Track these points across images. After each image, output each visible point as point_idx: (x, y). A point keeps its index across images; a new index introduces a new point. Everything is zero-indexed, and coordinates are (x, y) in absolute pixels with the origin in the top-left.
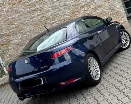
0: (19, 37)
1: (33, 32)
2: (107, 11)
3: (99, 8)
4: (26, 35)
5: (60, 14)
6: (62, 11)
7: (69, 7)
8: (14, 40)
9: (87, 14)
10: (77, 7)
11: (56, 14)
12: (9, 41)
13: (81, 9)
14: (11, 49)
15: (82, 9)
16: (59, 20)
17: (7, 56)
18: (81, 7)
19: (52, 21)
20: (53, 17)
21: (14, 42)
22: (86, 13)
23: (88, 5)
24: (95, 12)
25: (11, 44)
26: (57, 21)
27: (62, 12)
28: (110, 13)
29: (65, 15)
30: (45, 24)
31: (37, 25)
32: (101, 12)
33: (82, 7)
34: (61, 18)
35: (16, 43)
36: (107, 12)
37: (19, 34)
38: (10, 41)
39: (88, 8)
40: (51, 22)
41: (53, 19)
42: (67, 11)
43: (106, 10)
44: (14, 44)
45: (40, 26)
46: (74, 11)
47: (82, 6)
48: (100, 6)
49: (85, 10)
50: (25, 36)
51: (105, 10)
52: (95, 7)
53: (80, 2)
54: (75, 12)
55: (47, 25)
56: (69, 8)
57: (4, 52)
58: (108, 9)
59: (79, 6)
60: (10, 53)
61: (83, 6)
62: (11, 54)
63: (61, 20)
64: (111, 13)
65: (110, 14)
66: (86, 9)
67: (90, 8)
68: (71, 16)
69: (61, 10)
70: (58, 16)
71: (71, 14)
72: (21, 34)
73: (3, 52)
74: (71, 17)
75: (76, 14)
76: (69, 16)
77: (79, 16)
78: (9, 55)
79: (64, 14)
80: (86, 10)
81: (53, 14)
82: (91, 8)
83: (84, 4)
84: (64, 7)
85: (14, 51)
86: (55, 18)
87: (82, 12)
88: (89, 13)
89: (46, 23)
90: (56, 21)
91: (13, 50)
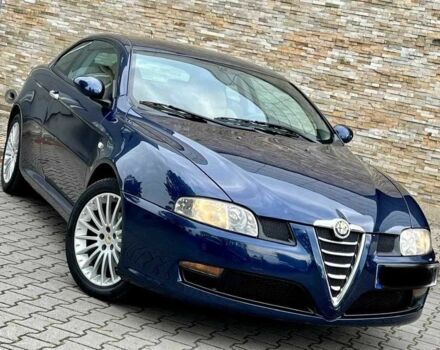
0: (78, 19)
1: (128, 26)
2: (425, 114)
3: (400, 86)
4: (102, 25)
5: (247, 20)
6: (262, 14)
7: (294, 13)
8: (57, 15)
9: (342, 78)
10: (322, 31)
11: (237, 12)
12: (43, 13)
13: (330, 49)
14: (31, 40)
15: (336, 53)
16: (233, 41)
17: (11, 58)
18: (335, 41)
19: (209, 29)
20: (221, 17)
21: (54, 22)
22: (338, 73)
23: (367, 49)
24: (375, 92)
25: (42, 24)
26: (224, 40)
27: (260, 20)
28: (428, 130)
29: (263, 33)
30: (180, 24)
31: (152, 11)
32: (401, 105)
33: (339, 44)
34: (244, 39)
35: (59, 31)
36: (423, 119)
37: (83, 8)
38: (47, 13)
39: (359, 62)
40: (204, 31)
41: (213, 24)
42: (279, 26)
43: (423, 109)
44: (50, 29)
45: (160, 23)
46: (303, 40)
47: (342, 41)
48: (409, 81)
49: (342, 62)
50: (97, 25)
51: (417, 106)
52: (387, 70)
53: (343, 20)
54: (306, 45)
55: (183, 31)
56: (293, 16)
57: (10, 37)
58: (430, 110)
59: (331, 31)
60: (24, 54)
61: (346, 40)
62: (24, 57)
63: (238, 45)
64: (435, 132)
65: (430, 134)
66: (350, 57)
67: (369, 63)
68: (282, 53)
69: (259, 9)
70: (238, 22)
71: (288, 44)
72: (88, 13)
73: (7, 33)
74: (279, 56)
75: (303, 54)
76: (275, 49)
77: (310, 69)
78: (19, 56)
79: (260, 29)
80: (348, 64)
81: (227, 6)
82: (373, 66)
83: (354, 35)
84: (279, 3)
85: (37, 54)
86: (225, 25)
87: (329, 61)
88: (349, 80)
89: (184, 25)
90: (222, 36)
91: (35, 48)
